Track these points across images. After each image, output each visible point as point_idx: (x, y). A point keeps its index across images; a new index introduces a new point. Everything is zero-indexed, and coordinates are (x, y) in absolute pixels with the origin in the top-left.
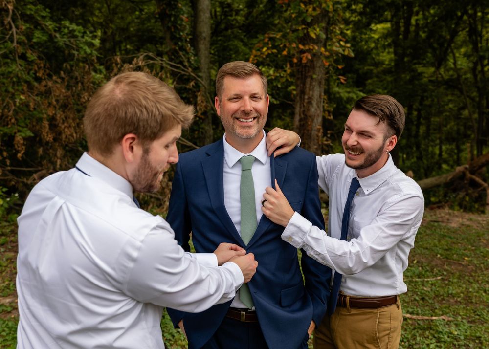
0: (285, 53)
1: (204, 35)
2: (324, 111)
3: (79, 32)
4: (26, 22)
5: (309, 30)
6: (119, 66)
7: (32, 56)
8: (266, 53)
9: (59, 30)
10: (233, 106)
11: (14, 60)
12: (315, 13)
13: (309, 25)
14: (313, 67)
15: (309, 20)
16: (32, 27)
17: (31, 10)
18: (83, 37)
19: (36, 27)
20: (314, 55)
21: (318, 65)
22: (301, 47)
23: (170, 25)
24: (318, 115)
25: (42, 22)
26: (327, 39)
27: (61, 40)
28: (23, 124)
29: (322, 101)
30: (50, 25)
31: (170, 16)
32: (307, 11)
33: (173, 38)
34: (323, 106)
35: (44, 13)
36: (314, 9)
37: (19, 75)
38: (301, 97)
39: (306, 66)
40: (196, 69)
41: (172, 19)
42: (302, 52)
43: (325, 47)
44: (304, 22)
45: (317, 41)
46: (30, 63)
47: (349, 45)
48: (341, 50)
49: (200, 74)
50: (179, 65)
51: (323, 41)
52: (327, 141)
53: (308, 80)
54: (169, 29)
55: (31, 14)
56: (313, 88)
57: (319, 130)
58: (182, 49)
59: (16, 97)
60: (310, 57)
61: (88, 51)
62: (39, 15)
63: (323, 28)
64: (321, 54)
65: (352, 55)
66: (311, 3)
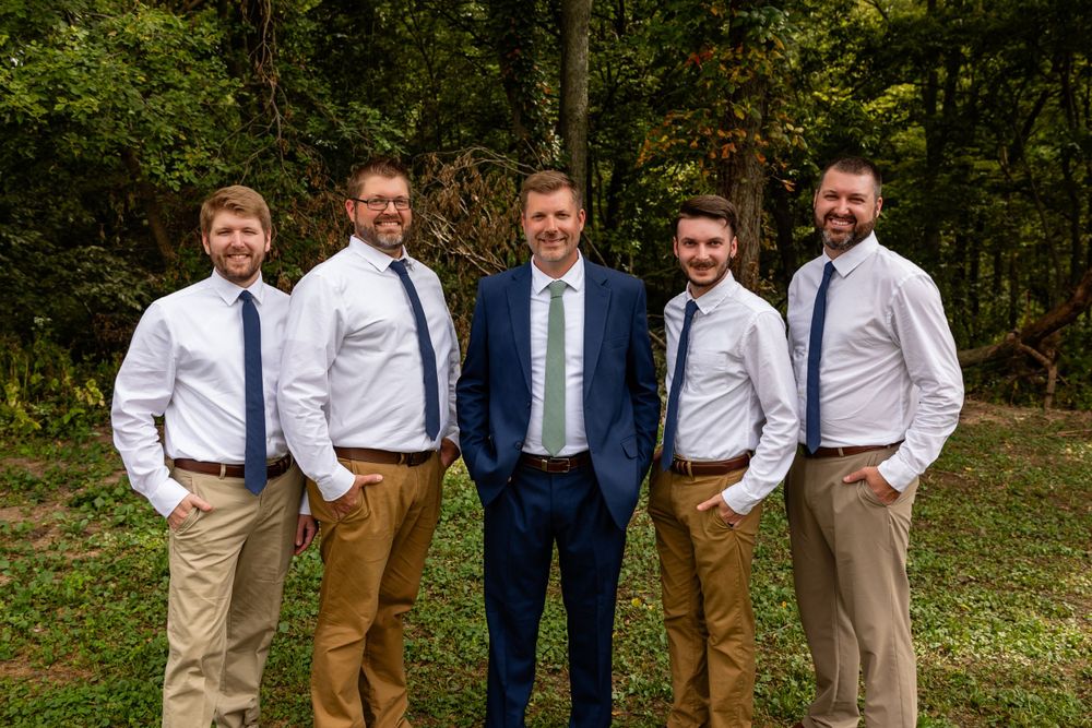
0: (695, 144)
1: (577, 114)
2: (763, 235)
3: (374, 118)
4: (295, 104)
5: (734, 106)
6: (435, 169)
7: (305, 155)
8: (668, 146)
9: (344, 115)
10: (537, 226)
11: (278, 162)
12: (742, 80)
13: (736, 97)
14: (743, 166)
15: (732, 90)
16: (305, 112)
17: (301, 85)
18: (379, 125)
19: (309, 112)
20: (742, 147)
21: (752, 162)
22: (721, 133)
23: (520, 99)
24: (751, 244)
25: (318, 104)
26: (766, 119)
27: (346, 131)
28: (291, 259)
29: (759, 220)
30: (330, 107)
31: (520, 85)
32: (730, 75)
33: (525, 120)
34: (762, 229)
35: (322, 90)
36: (743, 73)
37: (285, 184)
39: (731, 164)
42: (724, 141)
43: (761, 131)
44: (724, 94)
45: (748, 123)
46: (302, 166)
47: (801, 130)
48: (786, 139)
50: (527, 166)
51: (760, 123)
52: (767, 285)
53: (735, 187)
54: (519, 106)
55: (302, 92)
56: (743, 199)
57: (753, 267)
58: (540, 137)
59: (281, 217)
60: (734, 150)
61: (388, 146)
62: (314, 93)
63: (758, 102)
64: (756, 144)
65: (805, 146)
66: (737, 62)
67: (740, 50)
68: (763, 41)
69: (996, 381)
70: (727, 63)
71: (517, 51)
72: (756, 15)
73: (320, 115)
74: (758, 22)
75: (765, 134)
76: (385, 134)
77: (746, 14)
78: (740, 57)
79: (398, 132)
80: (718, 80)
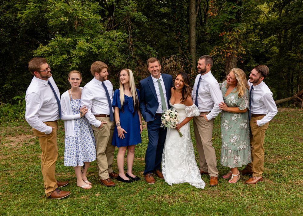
0: (221, 53)
1: (193, 46)
3: (152, 50)
4: (135, 47)
5: (230, 45)
6: (164, 60)
7: (137, 58)
8: (215, 54)
9: (145, 49)
10: (152, 69)
11: (132, 60)
12: (232, 39)
13: (230, 43)
14: (232, 58)
15: (229, 41)
16: (137, 49)
17: (137, 43)
18: (153, 51)
20: (232, 54)
21: (234, 57)
22: (227, 51)
25: (140, 47)
26: (237, 47)
27: (146, 52)
30: (143, 48)
31: (181, 40)
32: (229, 38)
33: (182, 48)
35: (141, 44)
36: (232, 38)
38: (228, 69)
39: (229, 57)
40: (191, 60)
41: (181, 42)
42: (228, 53)
44: (227, 42)
45: (233, 48)
46: (137, 61)
47: (244, 50)
48: (241, 52)
49: (192, 62)
50: (184, 59)
51: (236, 48)
53: (230, 63)
54: (180, 45)
55: (137, 45)
56: (232, 65)
58: (185, 53)
60: (230, 54)
61: (155, 55)
62: (139, 45)
63: (235, 44)
64: (235, 53)
65: (245, 53)
67: (231, 32)
68: (236, 30)
69: (291, 105)
70: (228, 36)
71: (180, 33)
72: (234, 25)
73: (140, 49)
74: (235, 26)
75: (237, 51)
76: (154, 53)
77: (232, 25)
78: (231, 34)
79: (157, 53)
80: (226, 39)
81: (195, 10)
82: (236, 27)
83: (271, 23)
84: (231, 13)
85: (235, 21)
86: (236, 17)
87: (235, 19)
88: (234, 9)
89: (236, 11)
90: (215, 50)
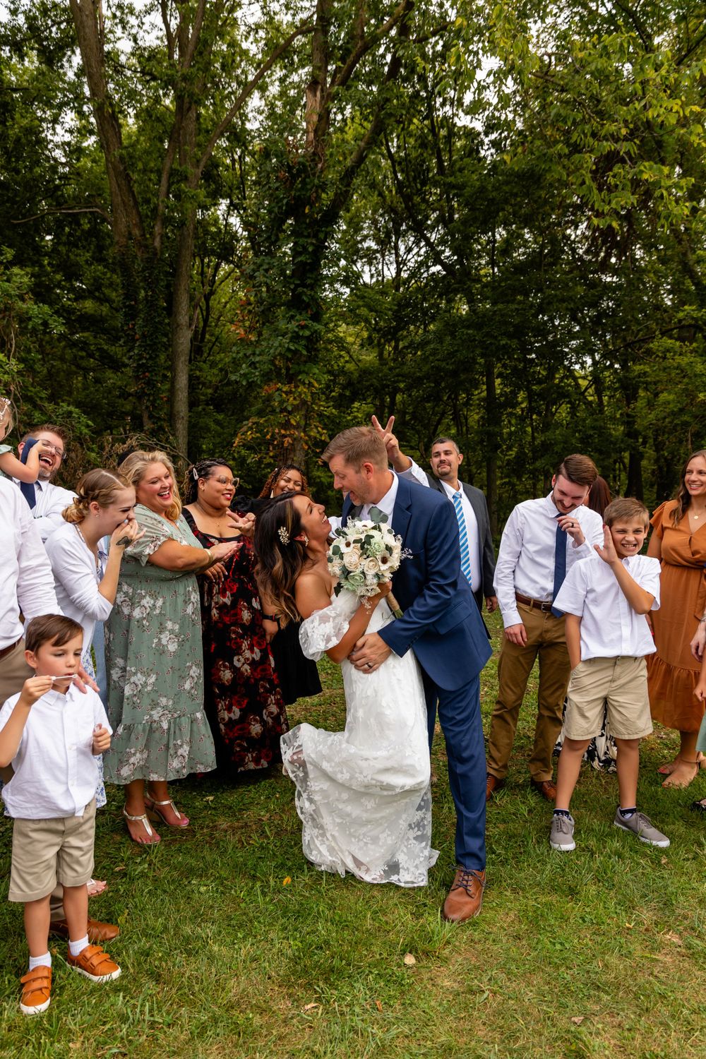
0: (268, 436)
1: (182, 414)
3: (77, 413)
4: (26, 402)
5: (290, 417)
6: (110, 445)
8: (250, 437)
12: (295, 403)
13: (290, 413)
14: (294, 450)
15: (290, 408)
18: (79, 418)
20: (295, 440)
21: (299, 448)
22: (283, 432)
23: (149, 404)
25: (39, 402)
26: (306, 425)
31: (149, 395)
32: (288, 400)
33: (151, 417)
36: (295, 399)
39: (287, 449)
41: (151, 398)
42: (284, 436)
43: (305, 431)
44: (284, 410)
45: (298, 427)
47: (325, 431)
48: (318, 436)
51: (303, 427)
54: (147, 407)
55: (31, 395)
58: (161, 428)
60: (291, 441)
62: (38, 396)
63: (302, 415)
64: (301, 438)
66: (291, 392)
67: (293, 385)
68: (306, 382)
70: (286, 393)
71: (147, 374)
72: (302, 368)
73: (41, 410)
74: (304, 372)
76: (82, 423)
77: (296, 367)
78: (294, 390)
79: (90, 423)
80: (282, 402)
81: (187, 318)
82: (307, 374)
83: (370, 373)
84: (296, 338)
85: (303, 359)
86: (306, 347)
87: (305, 352)
88: (303, 327)
89: (307, 333)
90: (251, 428)
